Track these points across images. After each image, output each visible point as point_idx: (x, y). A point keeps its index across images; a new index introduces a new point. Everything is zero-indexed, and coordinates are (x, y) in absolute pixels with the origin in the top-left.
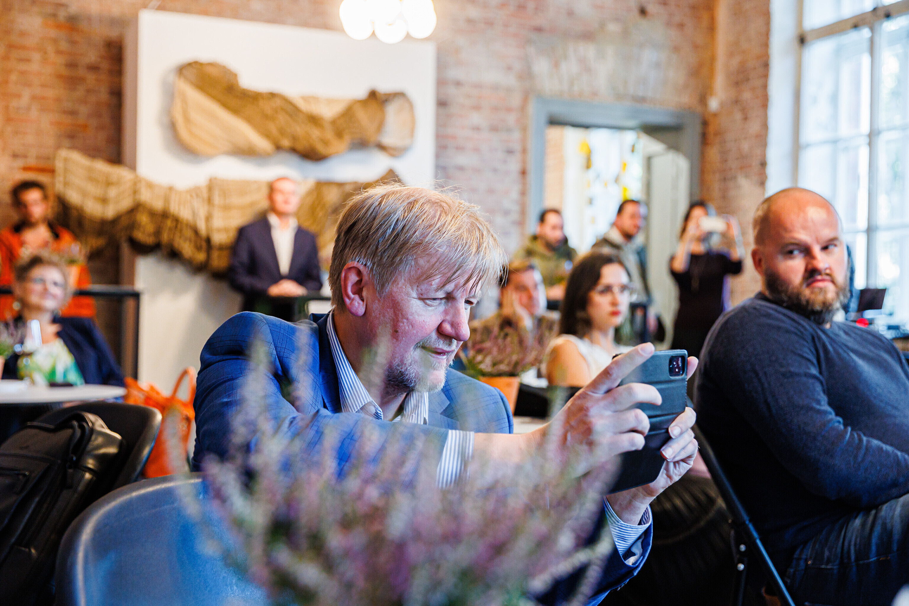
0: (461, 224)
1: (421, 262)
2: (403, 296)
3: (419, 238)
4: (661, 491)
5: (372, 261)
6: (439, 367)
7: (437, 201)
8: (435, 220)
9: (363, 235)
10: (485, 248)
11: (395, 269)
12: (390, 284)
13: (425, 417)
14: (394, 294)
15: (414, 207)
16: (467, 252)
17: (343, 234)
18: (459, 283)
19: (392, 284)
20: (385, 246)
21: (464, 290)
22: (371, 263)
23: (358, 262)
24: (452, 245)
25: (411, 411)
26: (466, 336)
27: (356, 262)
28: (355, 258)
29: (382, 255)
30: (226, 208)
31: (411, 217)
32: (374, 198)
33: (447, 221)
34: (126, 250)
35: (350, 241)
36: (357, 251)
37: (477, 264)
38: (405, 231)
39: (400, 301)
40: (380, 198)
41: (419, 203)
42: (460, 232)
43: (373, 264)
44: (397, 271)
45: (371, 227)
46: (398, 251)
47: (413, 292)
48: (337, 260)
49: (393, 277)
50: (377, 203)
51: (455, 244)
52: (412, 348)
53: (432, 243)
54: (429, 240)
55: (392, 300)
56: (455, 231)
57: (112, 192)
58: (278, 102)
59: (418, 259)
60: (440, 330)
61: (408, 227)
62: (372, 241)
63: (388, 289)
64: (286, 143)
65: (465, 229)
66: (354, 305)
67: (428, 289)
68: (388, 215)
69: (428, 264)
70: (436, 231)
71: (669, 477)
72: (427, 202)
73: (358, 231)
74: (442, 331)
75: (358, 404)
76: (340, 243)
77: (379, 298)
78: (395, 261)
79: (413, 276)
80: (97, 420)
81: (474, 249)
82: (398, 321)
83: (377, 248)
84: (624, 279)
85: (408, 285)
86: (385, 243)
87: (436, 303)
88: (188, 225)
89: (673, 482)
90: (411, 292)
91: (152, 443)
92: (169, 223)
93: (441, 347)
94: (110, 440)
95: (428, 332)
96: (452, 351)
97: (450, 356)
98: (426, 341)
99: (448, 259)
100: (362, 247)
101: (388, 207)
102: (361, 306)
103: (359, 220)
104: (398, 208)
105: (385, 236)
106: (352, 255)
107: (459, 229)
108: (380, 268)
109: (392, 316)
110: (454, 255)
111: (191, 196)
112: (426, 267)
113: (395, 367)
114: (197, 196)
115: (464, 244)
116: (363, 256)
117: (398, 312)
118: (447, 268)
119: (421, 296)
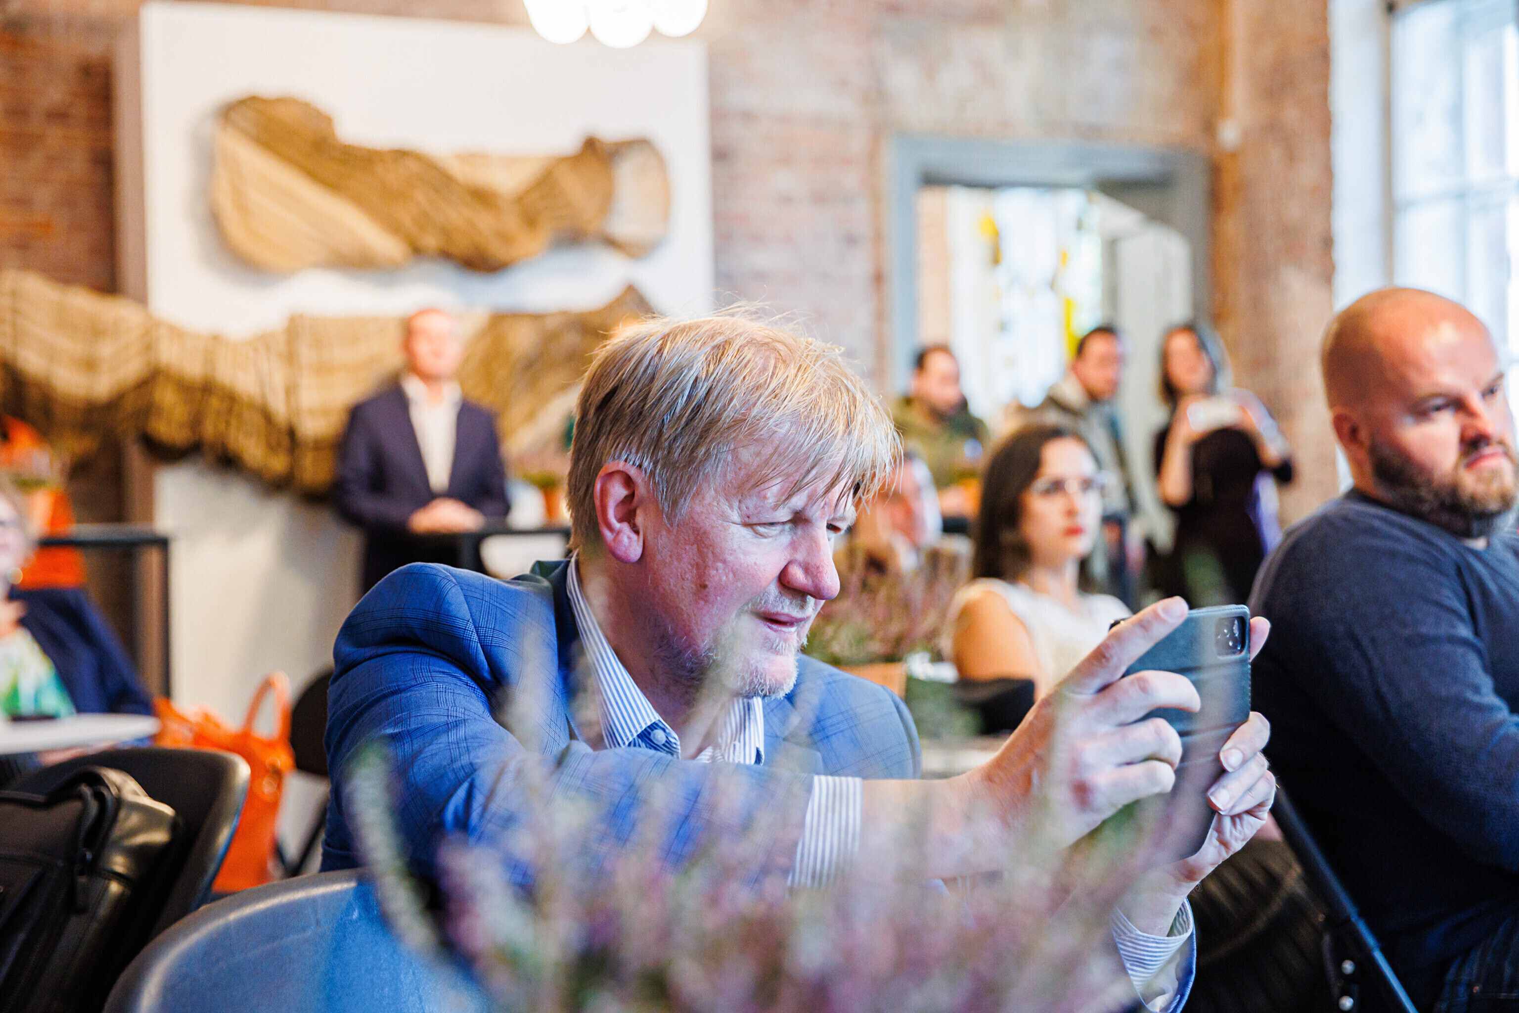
0: (813, 381)
1: (746, 455)
2: (715, 519)
3: (739, 409)
4: (1210, 870)
5: (651, 458)
6: (785, 650)
7: (767, 340)
8: (766, 375)
9: (632, 411)
10: (862, 424)
11: (697, 470)
12: (688, 500)
13: (758, 746)
14: (696, 517)
15: (725, 353)
16: (828, 434)
17: (592, 411)
18: (815, 491)
19: (693, 498)
20: (676, 430)
21: (825, 504)
22: (650, 462)
23: (626, 461)
24: (801, 421)
25: (732, 738)
26: (833, 589)
27: (622, 463)
28: (620, 453)
29: (670, 446)
30: (324, 369)
31: (721, 374)
32: (647, 341)
33: (787, 377)
34: (135, 457)
35: (607, 422)
36: (623, 440)
37: (847, 453)
38: (712, 398)
39: (708, 529)
40: (660, 340)
41: (734, 345)
42: (814, 395)
43: (654, 464)
44: (701, 473)
45: (648, 395)
46: (701, 437)
47: (733, 511)
48: (583, 460)
49: (694, 486)
50: (655, 350)
51: (805, 419)
52: (734, 615)
53: (765, 419)
54: (758, 413)
55: (694, 529)
56: (804, 394)
57: (106, 350)
58: (413, 166)
59: (739, 449)
60: (784, 581)
61: (716, 392)
62: (651, 421)
63: (685, 507)
64: (431, 241)
65: (822, 390)
66: (621, 542)
67: (759, 507)
68: (679, 371)
69: (758, 459)
70: (770, 395)
71: (1224, 843)
72: (748, 342)
73: (622, 404)
74: (788, 582)
75: (634, 726)
76: (588, 428)
77: (669, 526)
78: (697, 456)
79: (731, 482)
80: (125, 781)
81: (841, 426)
82: (706, 567)
83: (660, 433)
84: (1086, 466)
85: (722, 500)
86: (676, 423)
87: (775, 530)
88: (251, 405)
89: (1231, 853)
90: (729, 511)
91: (233, 820)
92: (214, 403)
93: (786, 611)
94: (152, 819)
95: (764, 583)
96: (808, 618)
97: (801, 628)
98: (758, 600)
99: (795, 446)
100: (632, 434)
101: (676, 357)
102: (635, 544)
103: (622, 383)
104: (696, 358)
105: (675, 410)
106: (613, 449)
107: (812, 390)
108: (667, 471)
109: (695, 558)
110: (805, 440)
111: (256, 350)
112: (755, 464)
113: (704, 653)
114: (268, 348)
115: (823, 418)
116: (634, 451)
117: (705, 550)
118: (793, 464)
119: (747, 519)
